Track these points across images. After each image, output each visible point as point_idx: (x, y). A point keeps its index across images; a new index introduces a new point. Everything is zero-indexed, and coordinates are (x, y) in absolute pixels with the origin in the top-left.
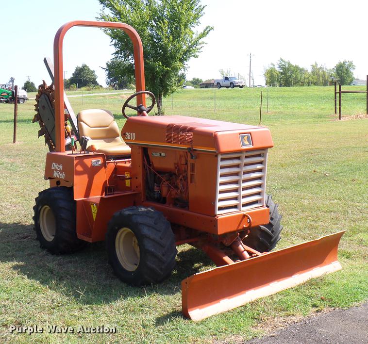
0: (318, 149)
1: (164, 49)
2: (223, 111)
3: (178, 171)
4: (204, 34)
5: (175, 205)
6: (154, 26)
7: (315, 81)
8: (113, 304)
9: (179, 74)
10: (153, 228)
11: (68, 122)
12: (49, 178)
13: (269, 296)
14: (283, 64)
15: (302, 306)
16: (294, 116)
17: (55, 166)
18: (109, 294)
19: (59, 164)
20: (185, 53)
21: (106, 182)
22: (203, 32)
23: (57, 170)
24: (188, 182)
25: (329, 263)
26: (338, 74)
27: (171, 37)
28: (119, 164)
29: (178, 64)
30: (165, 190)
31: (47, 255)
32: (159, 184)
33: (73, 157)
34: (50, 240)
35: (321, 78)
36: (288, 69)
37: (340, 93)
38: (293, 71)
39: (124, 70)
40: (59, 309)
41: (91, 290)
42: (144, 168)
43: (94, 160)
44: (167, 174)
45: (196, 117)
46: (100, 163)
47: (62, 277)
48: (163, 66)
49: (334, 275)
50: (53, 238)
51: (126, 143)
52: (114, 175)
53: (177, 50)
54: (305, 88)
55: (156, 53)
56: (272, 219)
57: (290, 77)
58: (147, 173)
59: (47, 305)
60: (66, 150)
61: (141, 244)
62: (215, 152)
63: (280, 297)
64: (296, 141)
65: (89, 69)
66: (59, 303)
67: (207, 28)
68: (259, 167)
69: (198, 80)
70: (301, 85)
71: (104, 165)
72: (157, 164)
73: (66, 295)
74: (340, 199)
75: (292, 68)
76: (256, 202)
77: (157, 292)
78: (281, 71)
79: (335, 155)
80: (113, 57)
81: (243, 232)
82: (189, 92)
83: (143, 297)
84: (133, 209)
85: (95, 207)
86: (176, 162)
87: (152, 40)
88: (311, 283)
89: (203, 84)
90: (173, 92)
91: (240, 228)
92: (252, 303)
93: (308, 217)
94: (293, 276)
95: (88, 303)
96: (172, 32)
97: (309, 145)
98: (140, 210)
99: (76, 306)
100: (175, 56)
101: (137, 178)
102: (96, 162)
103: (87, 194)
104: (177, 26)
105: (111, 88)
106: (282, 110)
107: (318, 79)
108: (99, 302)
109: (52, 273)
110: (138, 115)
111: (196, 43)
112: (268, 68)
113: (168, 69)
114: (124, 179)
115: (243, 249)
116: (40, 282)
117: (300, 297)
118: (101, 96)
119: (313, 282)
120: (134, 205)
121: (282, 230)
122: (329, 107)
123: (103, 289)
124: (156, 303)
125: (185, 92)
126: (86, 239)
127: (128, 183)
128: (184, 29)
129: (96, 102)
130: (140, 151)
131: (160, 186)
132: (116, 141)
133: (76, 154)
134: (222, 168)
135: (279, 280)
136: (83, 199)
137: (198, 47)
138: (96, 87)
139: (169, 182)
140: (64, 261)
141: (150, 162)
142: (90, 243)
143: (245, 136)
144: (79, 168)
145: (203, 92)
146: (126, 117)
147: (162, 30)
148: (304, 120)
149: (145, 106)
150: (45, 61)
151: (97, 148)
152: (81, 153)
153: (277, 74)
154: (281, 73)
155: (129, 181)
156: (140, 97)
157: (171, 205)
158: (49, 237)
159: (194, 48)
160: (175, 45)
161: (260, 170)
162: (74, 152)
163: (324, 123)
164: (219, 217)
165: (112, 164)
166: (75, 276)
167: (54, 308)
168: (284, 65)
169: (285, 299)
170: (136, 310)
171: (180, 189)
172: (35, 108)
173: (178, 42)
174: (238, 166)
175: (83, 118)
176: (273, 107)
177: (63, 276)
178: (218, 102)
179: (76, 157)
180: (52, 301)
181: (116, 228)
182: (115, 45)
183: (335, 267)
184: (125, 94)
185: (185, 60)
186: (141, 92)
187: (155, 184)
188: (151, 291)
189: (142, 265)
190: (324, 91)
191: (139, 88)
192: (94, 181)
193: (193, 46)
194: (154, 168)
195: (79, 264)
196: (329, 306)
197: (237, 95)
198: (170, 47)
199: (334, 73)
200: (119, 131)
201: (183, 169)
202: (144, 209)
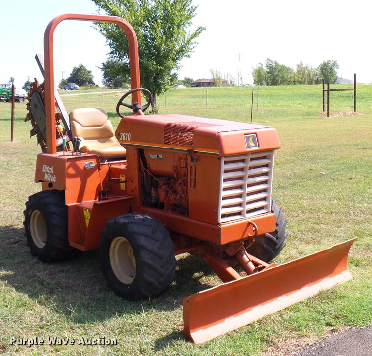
0: (311, 146)
1: (158, 49)
2: (215, 109)
3: (176, 174)
4: (196, 35)
5: (174, 210)
6: (147, 26)
7: (301, 80)
8: (108, 322)
9: (171, 74)
10: (151, 238)
11: (60, 121)
12: (40, 181)
13: (277, 312)
14: (271, 63)
15: (316, 326)
16: (283, 113)
17: (46, 168)
18: (104, 310)
19: (50, 167)
20: (178, 53)
21: (99, 185)
22: (195, 32)
23: (48, 173)
24: (187, 187)
25: (339, 273)
26: (323, 73)
27: (164, 37)
28: (113, 166)
29: (171, 63)
30: (162, 194)
31: (38, 263)
32: (157, 188)
33: (65, 159)
34: (41, 247)
35: (306, 77)
36: (275, 68)
37: (328, 91)
38: (280, 70)
39: (119, 69)
40: (48, 329)
41: (83, 305)
42: (140, 170)
43: (87, 162)
44: (165, 178)
45: (189, 115)
46: (93, 165)
47: (53, 289)
48: (157, 65)
49: (345, 286)
50: (44, 244)
51: (121, 144)
52: (108, 178)
53: (170, 50)
54: (292, 86)
55: (150, 53)
56: (277, 225)
57: (277, 76)
58: (143, 176)
59: (35, 324)
60: (57, 151)
61: (137, 254)
62: (218, 155)
63: (290, 314)
64: (289, 138)
65: (85, 70)
66: (48, 322)
67: (199, 29)
68: (265, 170)
69: (189, 79)
70: (288, 84)
71: (98, 167)
72: (153, 167)
73: (57, 311)
74: (340, 199)
75: (279, 67)
76: (261, 208)
77: (155, 308)
78: (269, 70)
79: (329, 153)
80: (108, 56)
81: (248, 241)
82: (181, 90)
83: (140, 313)
84: (129, 217)
85: (89, 213)
86: (175, 165)
87: (146, 40)
88: (321, 296)
89: (194, 83)
90: (166, 90)
91: (245, 236)
92: (259, 322)
93: (309, 218)
94: (302, 289)
95: (80, 321)
96: (165, 32)
97: (301, 142)
98: (136, 218)
99: (66, 325)
100: (168, 56)
101: (132, 182)
102: (89, 164)
103: (80, 198)
104: (170, 26)
105: (107, 87)
106: (271, 108)
107: (304, 78)
108: (92, 320)
109: (42, 284)
110: (133, 114)
111: (188, 43)
112: (256, 68)
113: (162, 68)
114: (119, 182)
115: (248, 260)
116: (29, 295)
117: (311, 314)
118: (97, 95)
119: (324, 295)
120: (130, 212)
121: (287, 236)
122: (317, 105)
123: (97, 304)
124: (155, 322)
125: (176, 91)
126: (78, 247)
127: (123, 186)
128: (177, 29)
129: (92, 100)
130: (136, 152)
131: (157, 191)
132: (110, 141)
133: (68, 156)
134: (226, 171)
135: (287, 294)
136: (75, 203)
137: (191, 46)
138: (93, 86)
139: (167, 186)
140: (56, 271)
141: (146, 165)
142: (83, 252)
143: (250, 137)
144: (71, 171)
145: (195, 90)
146: (121, 116)
147: (156, 30)
148: (293, 117)
149: (141, 104)
150: (37, 57)
151: (90, 149)
152: (74, 154)
153: (265, 74)
154: (269, 73)
155: (124, 184)
156: (135, 95)
157: (170, 211)
158: (40, 244)
159: (187, 48)
160: (168, 45)
161: (266, 174)
162: (66, 154)
163: (313, 120)
164: (223, 226)
165: (106, 165)
166: (66, 288)
167: (43, 328)
168: (271, 65)
169: (295, 315)
170: (132, 330)
171: (179, 193)
172: (27, 106)
173: (171, 42)
174: (242, 169)
175: (76, 117)
176: (262, 105)
177: (54, 287)
178: (210, 101)
179: (68, 159)
180: (41, 319)
181: (111, 237)
182: (110, 45)
183: (345, 277)
184: (120, 93)
185: (178, 59)
186: (136, 89)
187: (152, 188)
188: (149, 307)
189: (139, 277)
190: (311, 89)
191: (134, 85)
192: (87, 184)
193: (185, 45)
194: (150, 171)
195: (71, 273)
196: (345, 324)
197: (227, 94)
198: (163, 47)
199: (319, 72)
200: (114, 131)
201: (183, 173)
202: (140, 217)
